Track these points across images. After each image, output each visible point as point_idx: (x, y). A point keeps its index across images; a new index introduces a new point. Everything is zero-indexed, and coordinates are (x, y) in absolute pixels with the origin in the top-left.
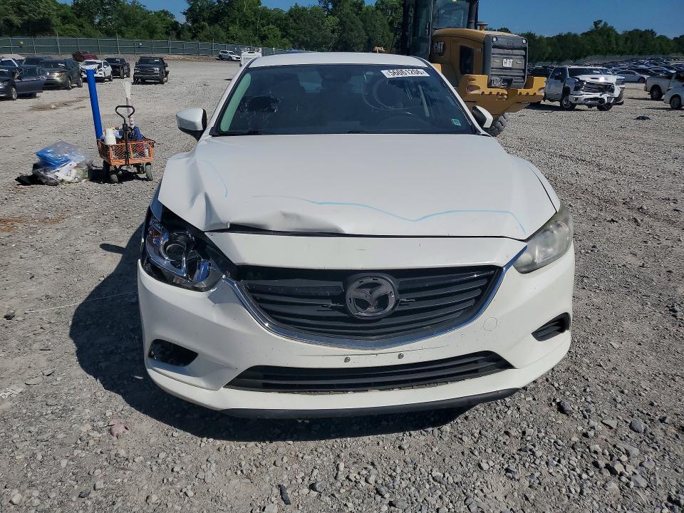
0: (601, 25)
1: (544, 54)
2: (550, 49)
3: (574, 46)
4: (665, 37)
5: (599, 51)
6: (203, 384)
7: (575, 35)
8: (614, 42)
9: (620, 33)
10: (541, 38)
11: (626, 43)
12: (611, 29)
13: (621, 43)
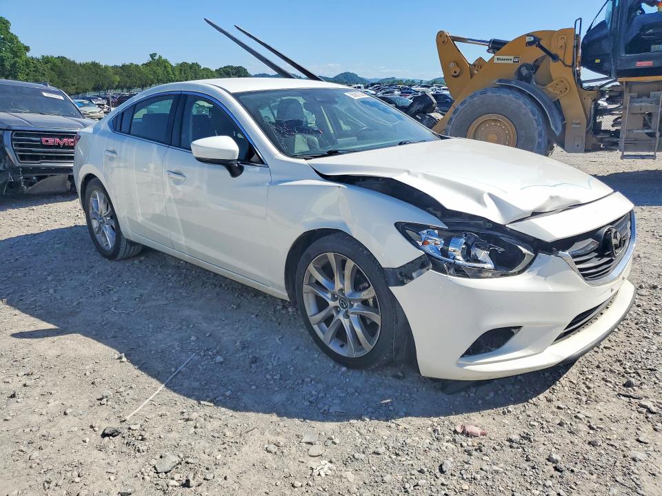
0: (157, 58)
1: (113, 83)
2: (117, 78)
3: (139, 76)
4: (208, 69)
5: (161, 80)
6: (530, 352)
7: (137, 66)
8: (171, 72)
9: (174, 65)
10: (106, 67)
11: (181, 74)
12: (166, 61)
13: (177, 73)
